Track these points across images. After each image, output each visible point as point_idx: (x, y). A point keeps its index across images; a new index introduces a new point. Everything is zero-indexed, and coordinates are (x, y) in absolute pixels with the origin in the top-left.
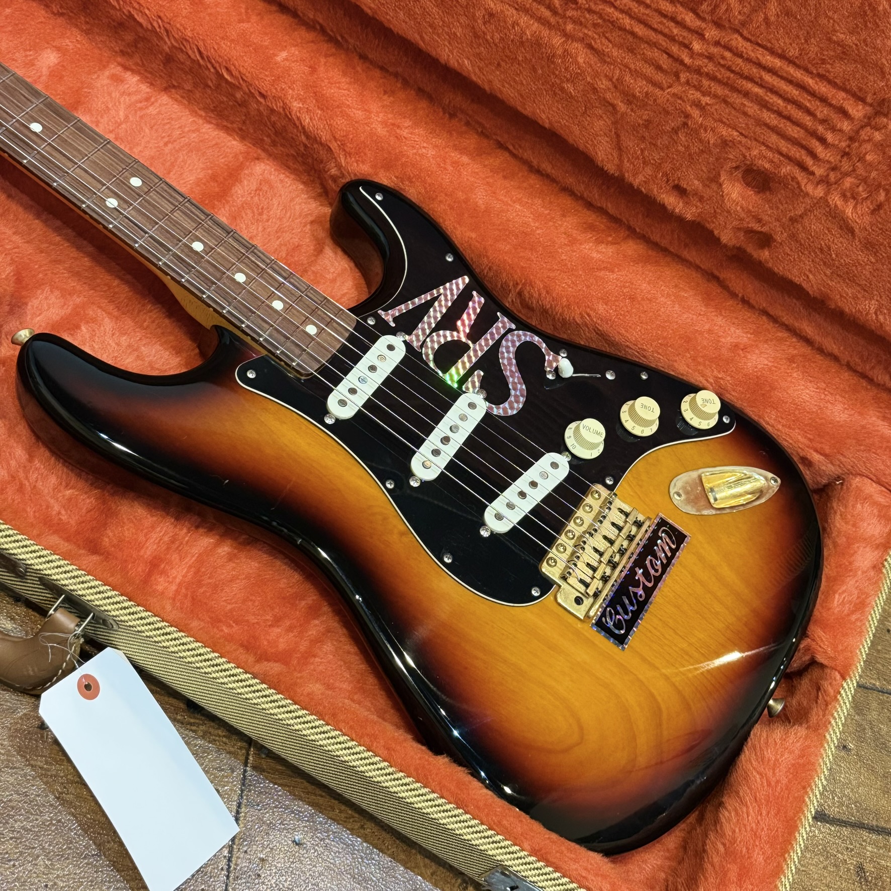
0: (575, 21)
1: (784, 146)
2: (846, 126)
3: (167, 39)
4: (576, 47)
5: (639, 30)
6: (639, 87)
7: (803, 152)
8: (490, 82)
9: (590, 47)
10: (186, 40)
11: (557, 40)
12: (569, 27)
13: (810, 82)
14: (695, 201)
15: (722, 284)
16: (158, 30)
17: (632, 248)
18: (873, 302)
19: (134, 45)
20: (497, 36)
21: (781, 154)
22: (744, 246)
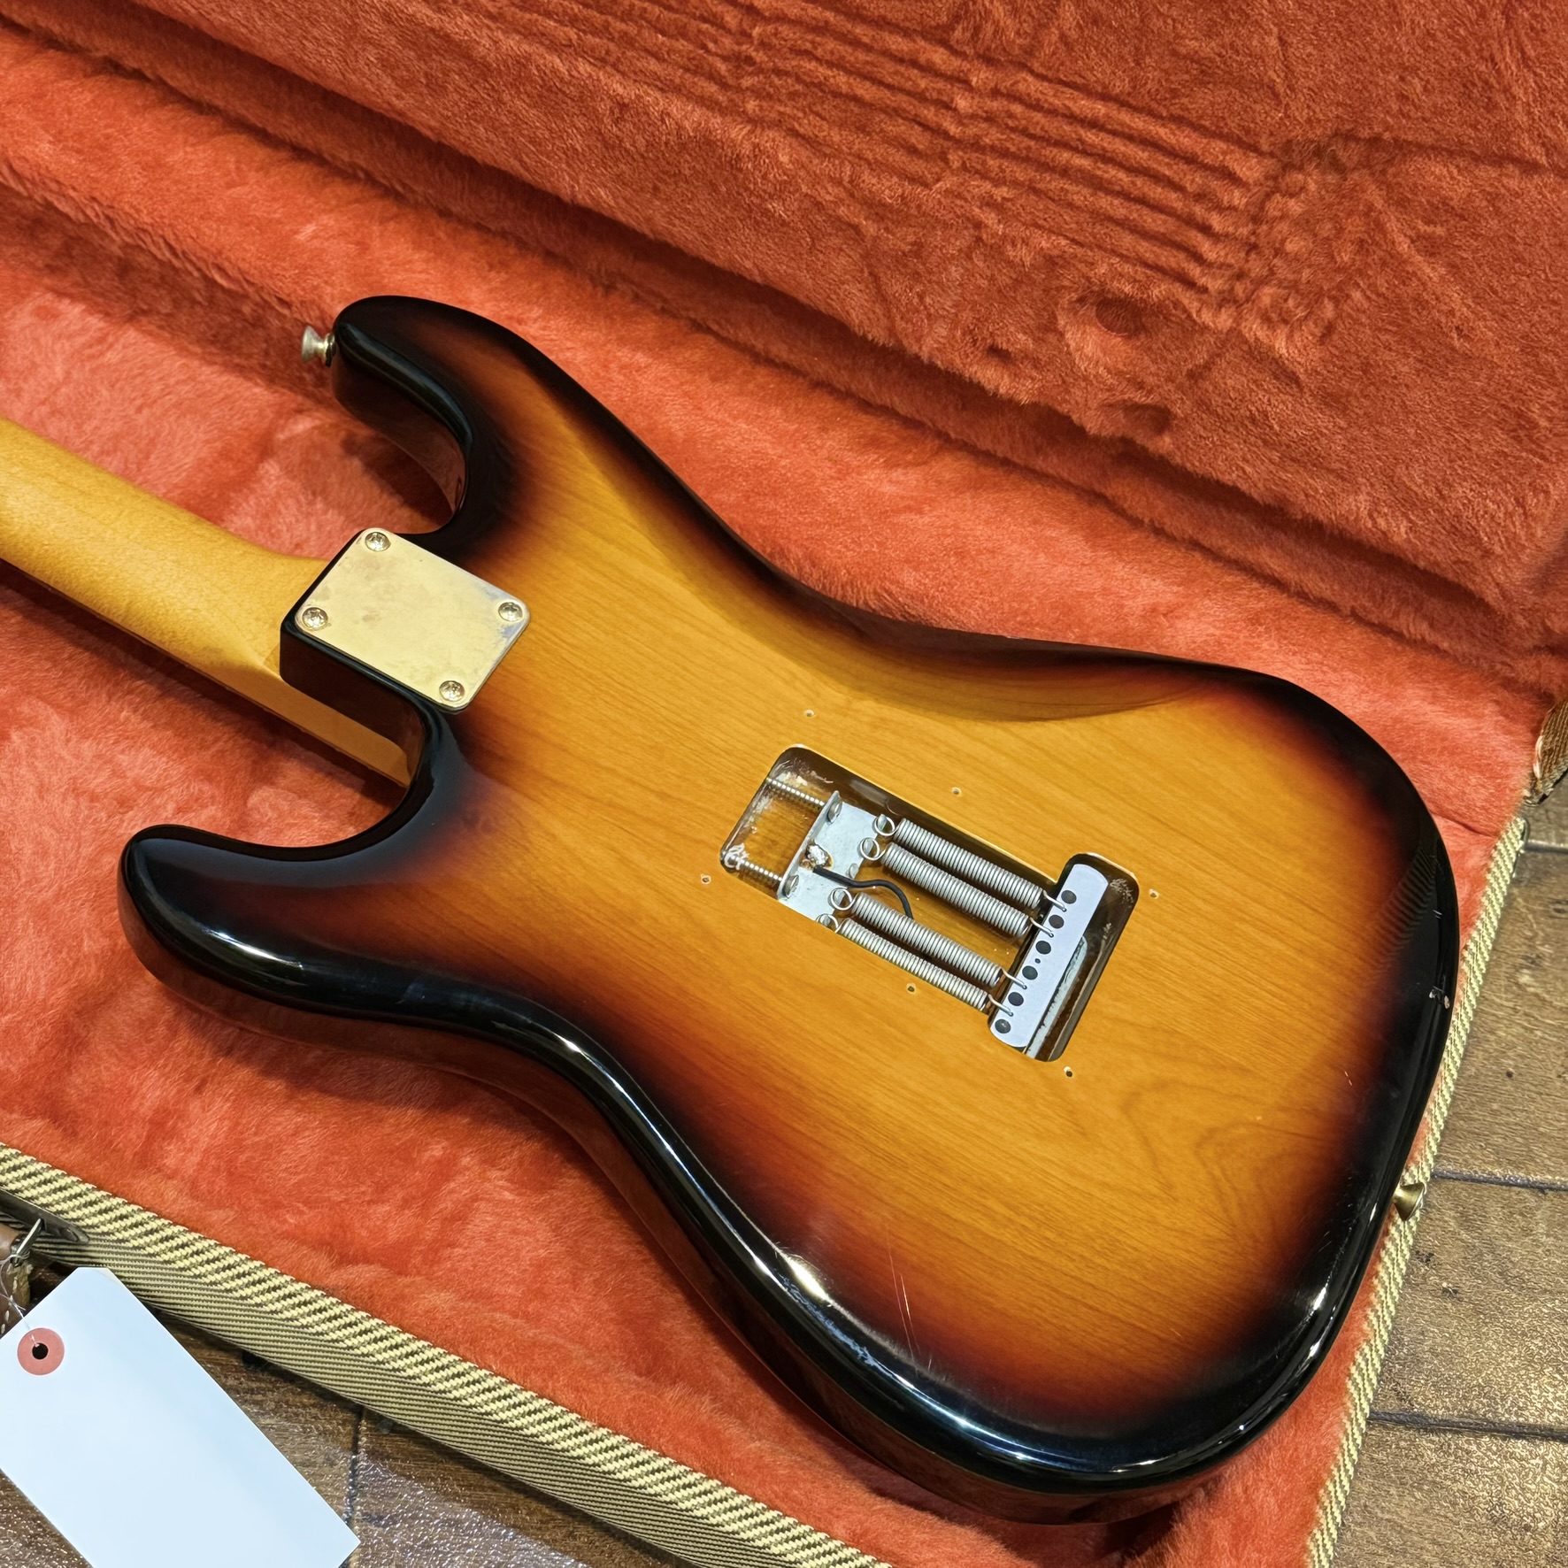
0: (757, 93)
1: (1146, 249)
2: (1238, 198)
3: (114, 235)
4: (769, 138)
5: (865, 91)
6: (888, 189)
7: (1182, 256)
8: (649, 220)
9: (794, 133)
10: (144, 231)
11: (738, 132)
12: (752, 105)
13: (1163, 132)
14: (1027, 369)
15: (1112, 505)
16: (95, 220)
17: (950, 467)
18: (1361, 497)
19: (66, 251)
20: (641, 142)
21: (1146, 265)
22: (1130, 434)
